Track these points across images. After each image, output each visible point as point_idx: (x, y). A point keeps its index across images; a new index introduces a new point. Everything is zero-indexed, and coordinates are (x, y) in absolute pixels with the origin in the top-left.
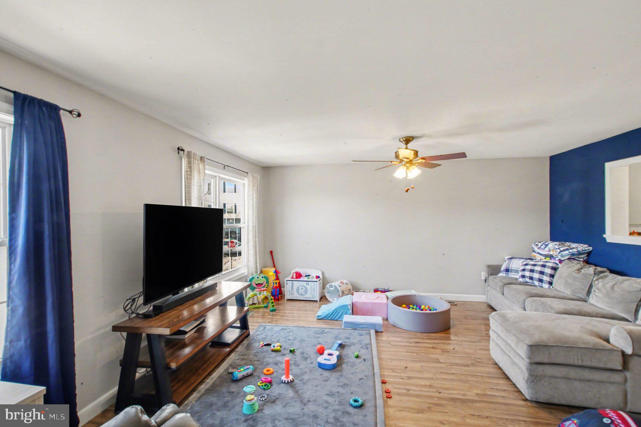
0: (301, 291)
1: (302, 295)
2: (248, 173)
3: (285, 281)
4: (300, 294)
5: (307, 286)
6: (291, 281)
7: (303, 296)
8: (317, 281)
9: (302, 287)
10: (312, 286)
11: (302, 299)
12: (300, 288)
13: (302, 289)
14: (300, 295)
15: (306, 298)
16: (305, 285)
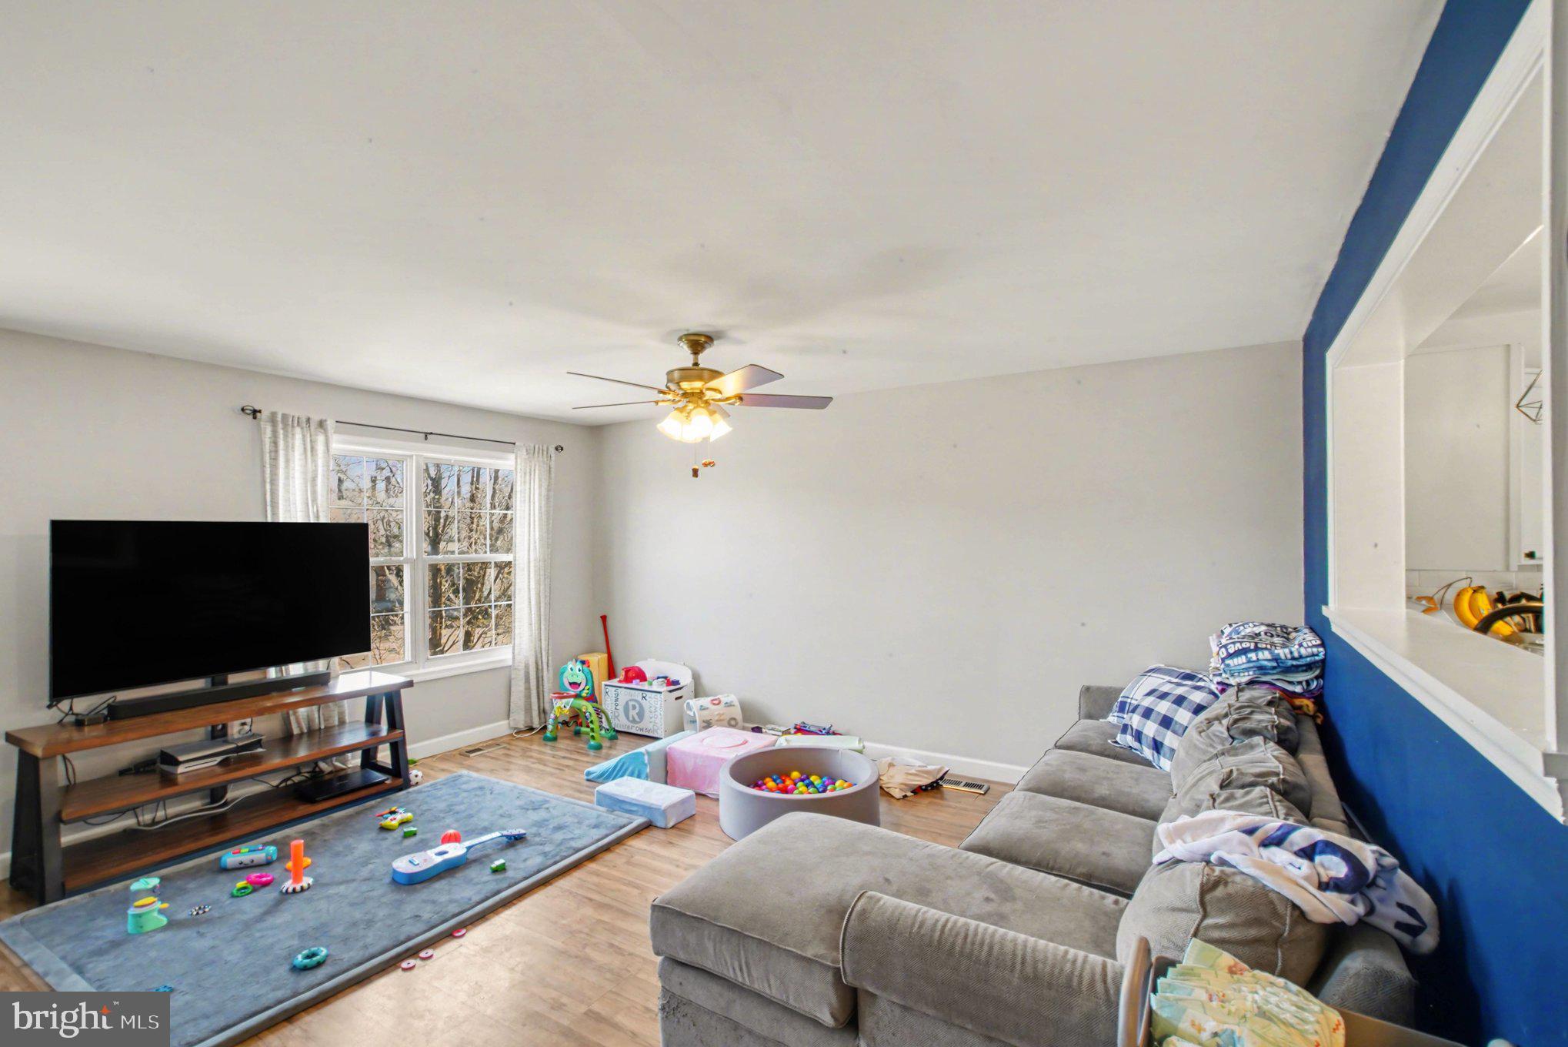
0: (633, 713)
1: (634, 721)
2: (514, 444)
3: (603, 686)
4: (631, 719)
5: (643, 702)
6: (614, 689)
7: (636, 725)
8: (660, 693)
9: (634, 703)
10: (652, 702)
11: (633, 731)
12: (631, 703)
13: (634, 707)
14: (631, 722)
15: (642, 730)
16: (639, 698)
